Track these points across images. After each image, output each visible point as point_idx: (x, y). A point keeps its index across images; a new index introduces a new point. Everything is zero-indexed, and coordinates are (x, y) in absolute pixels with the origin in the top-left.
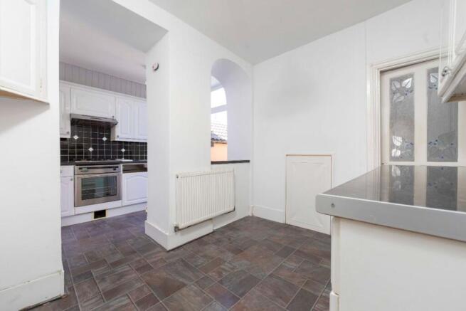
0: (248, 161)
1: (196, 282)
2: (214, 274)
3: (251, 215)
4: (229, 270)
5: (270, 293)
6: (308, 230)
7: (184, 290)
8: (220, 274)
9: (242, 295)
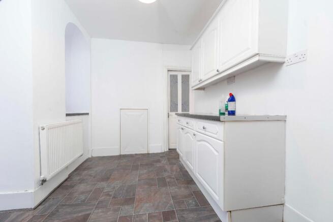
0: (88, 114)
1: (96, 208)
2: (103, 197)
3: (90, 157)
4: (112, 190)
5: (146, 187)
6: (136, 154)
7: (92, 216)
8: (108, 195)
9: (134, 195)
